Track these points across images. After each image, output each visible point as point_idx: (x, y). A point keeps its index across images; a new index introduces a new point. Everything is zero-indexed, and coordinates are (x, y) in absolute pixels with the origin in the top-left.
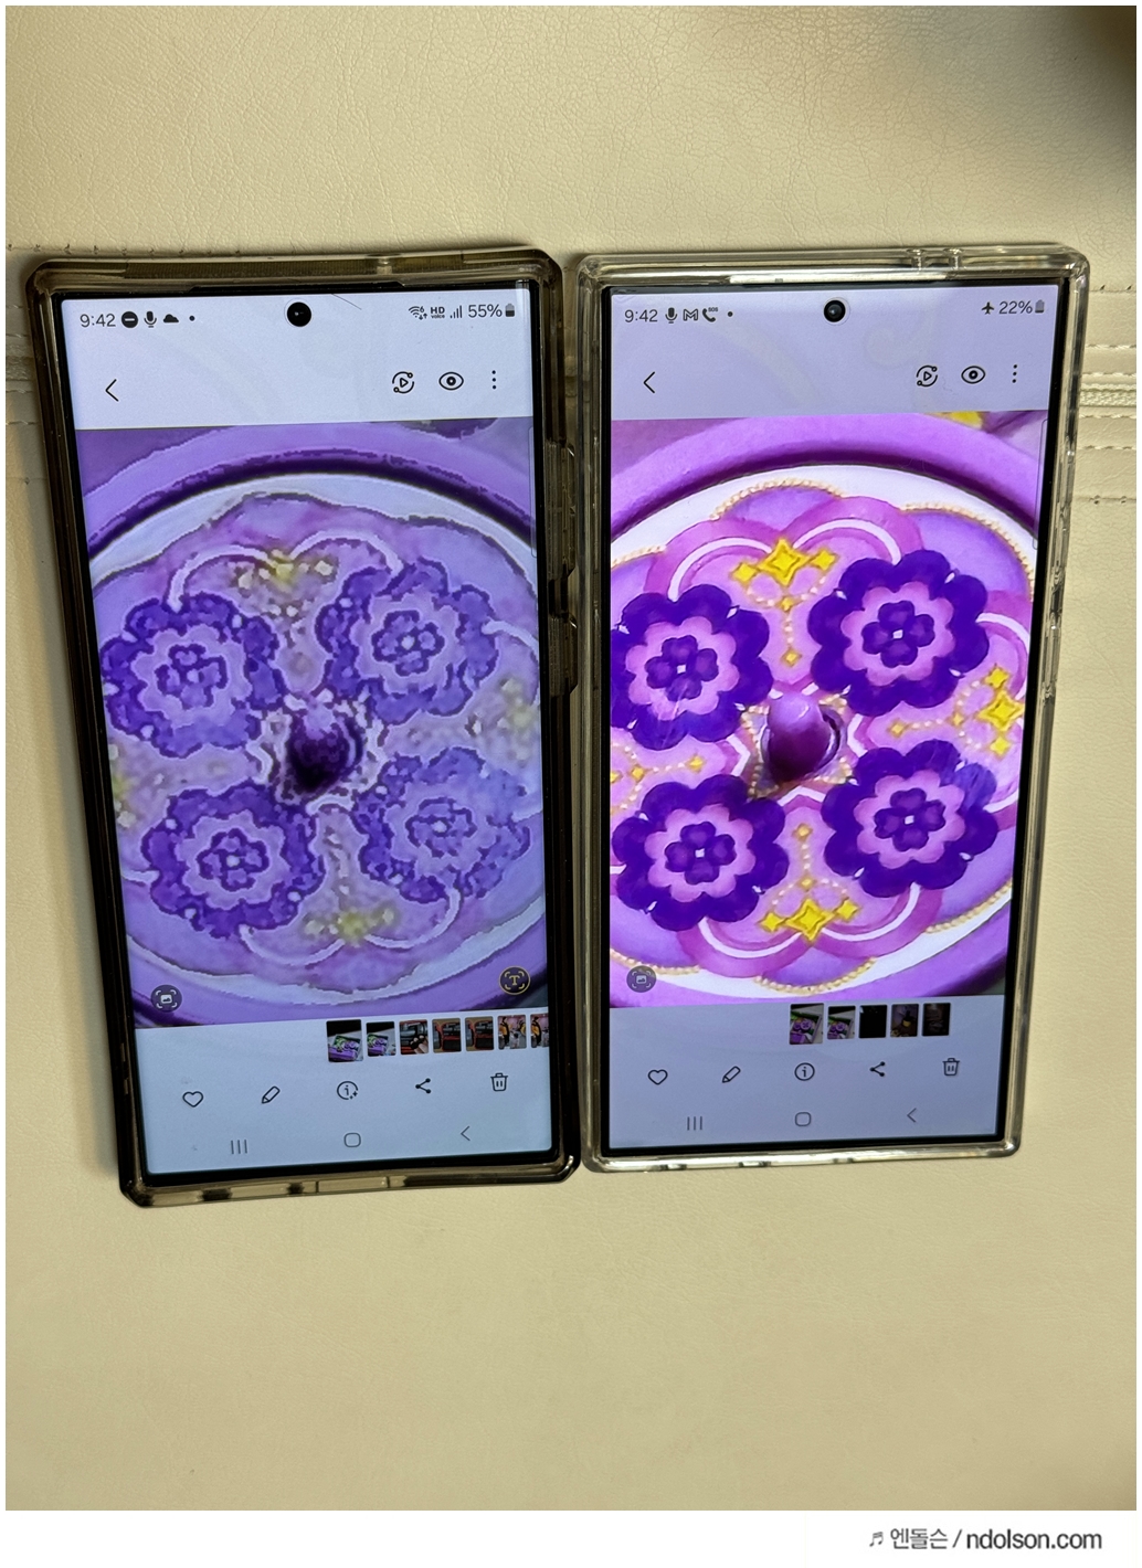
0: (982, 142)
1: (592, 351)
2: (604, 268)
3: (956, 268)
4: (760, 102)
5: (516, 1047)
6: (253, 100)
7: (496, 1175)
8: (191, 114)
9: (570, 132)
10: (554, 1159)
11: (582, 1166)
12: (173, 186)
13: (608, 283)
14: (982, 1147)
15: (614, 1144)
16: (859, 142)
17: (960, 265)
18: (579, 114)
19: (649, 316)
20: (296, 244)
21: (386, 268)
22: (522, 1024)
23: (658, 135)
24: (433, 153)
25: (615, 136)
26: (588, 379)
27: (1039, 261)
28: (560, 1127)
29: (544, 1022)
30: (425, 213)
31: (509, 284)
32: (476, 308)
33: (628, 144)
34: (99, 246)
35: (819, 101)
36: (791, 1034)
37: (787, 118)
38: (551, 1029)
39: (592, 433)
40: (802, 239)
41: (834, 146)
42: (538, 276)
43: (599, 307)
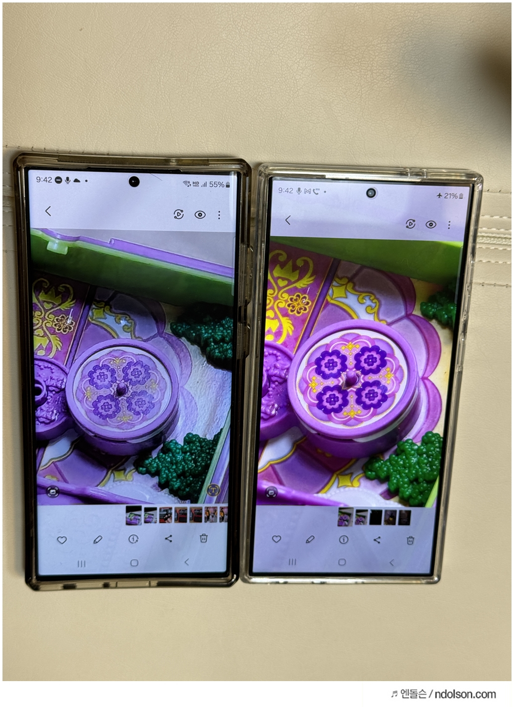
0: (438, 124)
1: (263, 205)
2: (271, 168)
3: (425, 177)
4: (341, 101)
5: (212, 522)
6: (119, 88)
7: (200, 582)
8: (91, 92)
9: (258, 109)
10: (227, 576)
11: (239, 580)
12: (81, 124)
13: (272, 175)
14: (423, 579)
15: (255, 570)
16: (384, 121)
17: (427, 176)
18: (262, 102)
19: (289, 191)
20: (134, 152)
21: (174, 164)
22: (216, 511)
23: (296, 113)
24: (197, 115)
25: (277, 112)
26: (261, 219)
27: (461, 176)
28: (231, 561)
29: (226, 511)
30: (192, 141)
31: (227, 173)
32: (213, 183)
33: (283, 116)
34: (46, 148)
35: (367, 102)
36: (338, 521)
37: (353, 109)
38: (229, 514)
39: (262, 242)
40: (357, 162)
41: (373, 122)
42: (241, 170)
43: (267, 185)
